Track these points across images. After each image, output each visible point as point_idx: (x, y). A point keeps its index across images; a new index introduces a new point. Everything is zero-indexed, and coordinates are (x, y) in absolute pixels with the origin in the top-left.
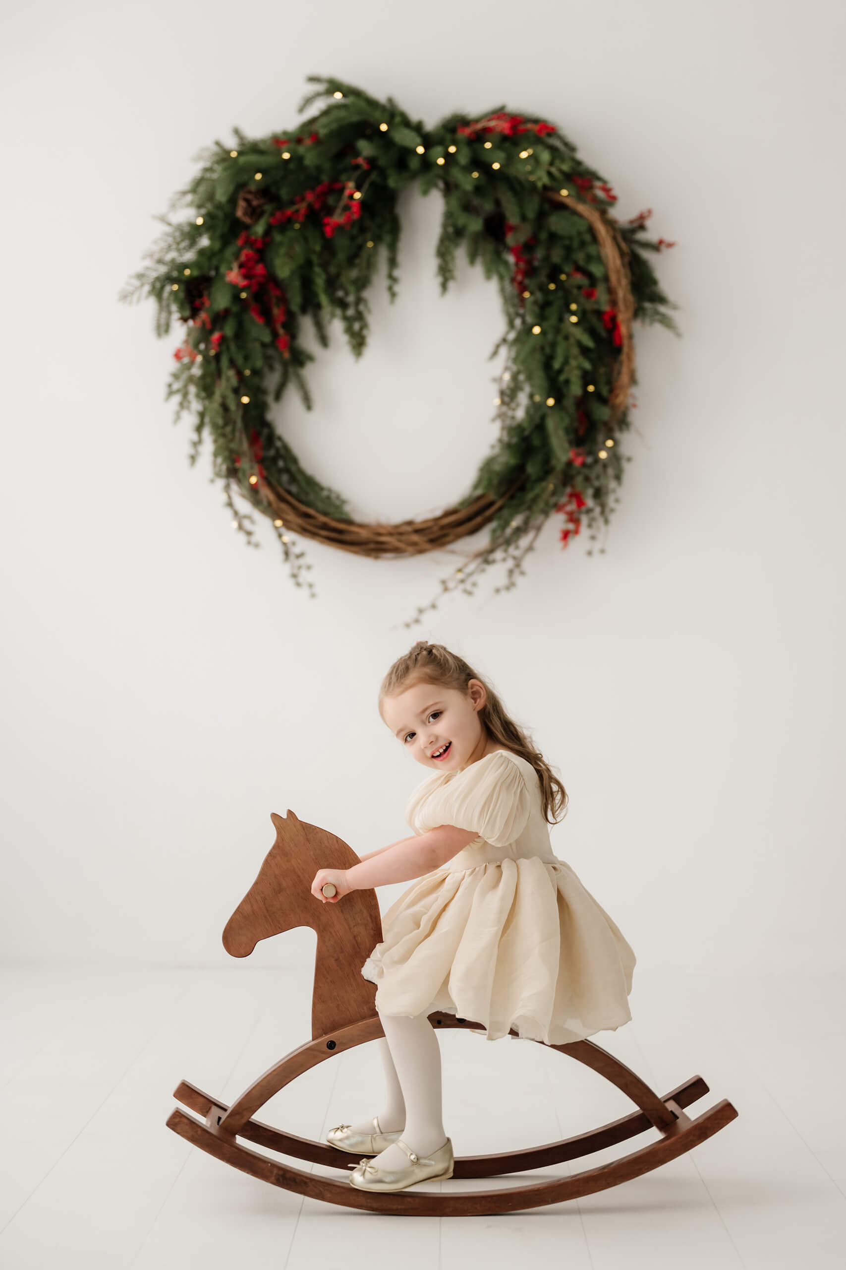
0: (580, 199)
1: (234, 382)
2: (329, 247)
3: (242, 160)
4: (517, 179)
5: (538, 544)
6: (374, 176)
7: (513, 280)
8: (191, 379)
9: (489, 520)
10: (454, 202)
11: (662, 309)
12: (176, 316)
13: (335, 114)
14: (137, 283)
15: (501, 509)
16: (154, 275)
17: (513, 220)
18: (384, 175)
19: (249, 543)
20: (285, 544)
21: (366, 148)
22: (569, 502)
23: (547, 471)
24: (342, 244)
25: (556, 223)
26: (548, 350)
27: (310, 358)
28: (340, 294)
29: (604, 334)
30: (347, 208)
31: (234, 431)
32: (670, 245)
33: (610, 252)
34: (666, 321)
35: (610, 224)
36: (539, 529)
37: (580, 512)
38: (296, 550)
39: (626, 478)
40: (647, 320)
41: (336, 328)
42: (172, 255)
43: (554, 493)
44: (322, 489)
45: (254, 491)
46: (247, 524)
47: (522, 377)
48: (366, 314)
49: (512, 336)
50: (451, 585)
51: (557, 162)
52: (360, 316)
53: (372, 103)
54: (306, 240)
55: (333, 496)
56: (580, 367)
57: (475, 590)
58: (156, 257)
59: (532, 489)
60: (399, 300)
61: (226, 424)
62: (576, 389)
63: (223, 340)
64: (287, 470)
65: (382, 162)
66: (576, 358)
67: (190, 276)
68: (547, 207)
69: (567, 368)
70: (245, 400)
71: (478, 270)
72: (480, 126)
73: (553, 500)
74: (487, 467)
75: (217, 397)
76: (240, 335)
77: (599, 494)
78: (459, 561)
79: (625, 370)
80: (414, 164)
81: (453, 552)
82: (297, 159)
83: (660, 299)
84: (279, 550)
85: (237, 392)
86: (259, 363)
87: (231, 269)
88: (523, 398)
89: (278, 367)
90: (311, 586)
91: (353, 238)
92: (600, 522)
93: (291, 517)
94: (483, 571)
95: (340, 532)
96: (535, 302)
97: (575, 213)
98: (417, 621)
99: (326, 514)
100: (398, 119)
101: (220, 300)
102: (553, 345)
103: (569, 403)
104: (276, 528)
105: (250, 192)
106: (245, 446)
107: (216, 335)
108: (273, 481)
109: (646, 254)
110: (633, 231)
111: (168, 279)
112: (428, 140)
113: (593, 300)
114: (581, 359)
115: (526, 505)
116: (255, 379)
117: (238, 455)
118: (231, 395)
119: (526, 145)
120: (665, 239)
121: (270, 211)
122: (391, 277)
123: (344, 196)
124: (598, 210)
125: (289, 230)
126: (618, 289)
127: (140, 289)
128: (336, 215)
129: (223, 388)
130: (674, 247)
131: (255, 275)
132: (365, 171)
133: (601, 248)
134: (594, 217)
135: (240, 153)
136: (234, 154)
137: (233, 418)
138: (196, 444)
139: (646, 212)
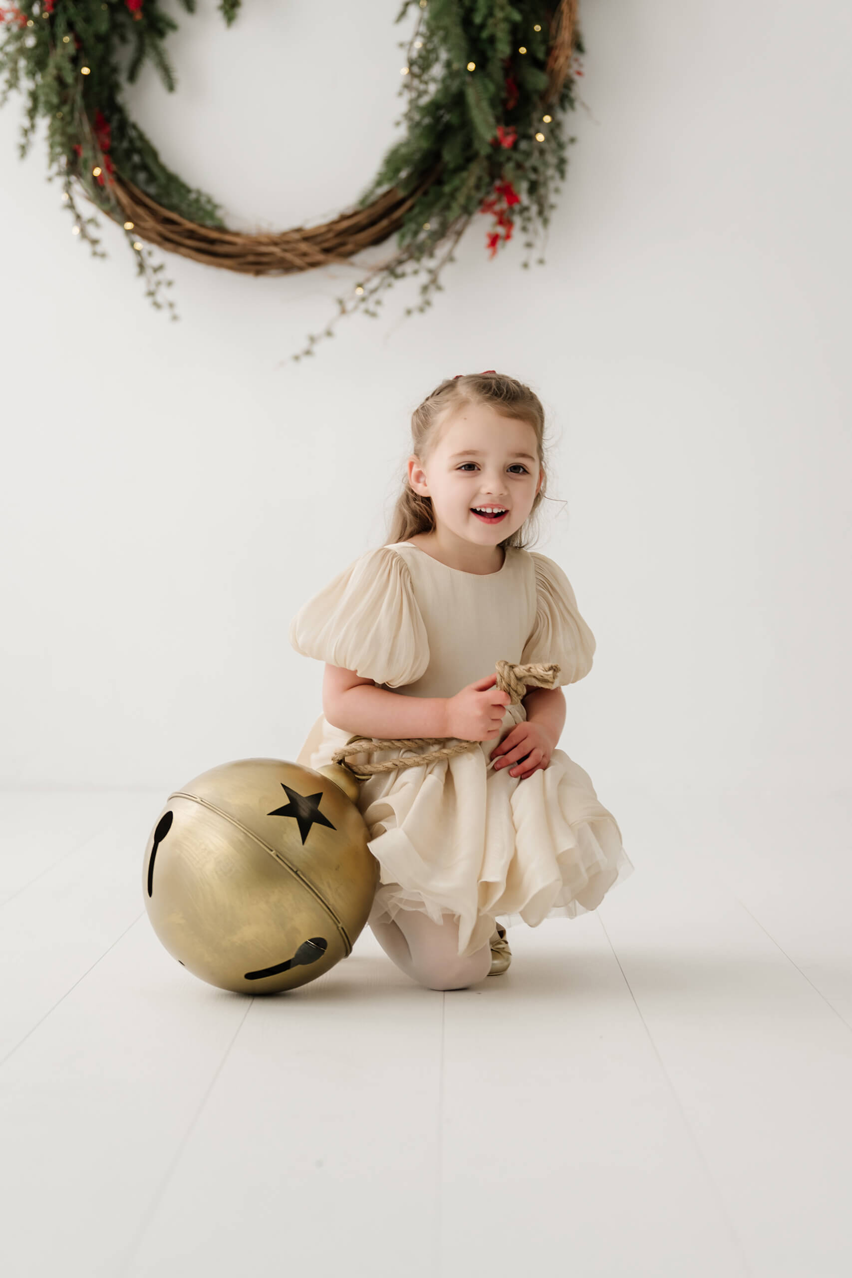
1: (72, 50)
5: (458, 252)
8: (22, 51)
9: (397, 224)
15: (411, 209)
19: (95, 254)
20: (138, 253)
22: (499, 200)
23: (468, 157)
27: (173, 27)
31: (72, 112)
36: (459, 234)
37: (512, 211)
38: (153, 262)
39: (571, 169)
43: (478, 188)
44: (189, 191)
45: (97, 183)
46: (92, 231)
47: (436, 40)
50: (350, 305)
55: (203, 200)
56: (507, 19)
57: (380, 310)
59: (450, 180)
61: (63, 101)
62: (503, 49)
64: (144, 167)
66: (502, 8)
69: (491, 21)
70: (86, 71)
73: (479, 195)
75: (51, 70)
77: (533, 188)
78: (359, 275)
79: (565, 22)
81: (352, 264)
84: (130, 260)
85: (74, 60)
86: (103, 26)
88: (437, 68)
89: (132, 37)
90: (171, 306)
92: (537, 223)
93: (150, 223)
94: (390, 286)
95: (212, 242)
98: (308, 353)
99: (191, 220)
103: (495, 67)
104: (128, 232)
106: (87, 129)
108: (125, 177)
114: (509, 9)
115: (443, 201)
116: (100, 47)
117: (79, 143)
118: (68, 66)
129: (58, 58)
137: (71, 95)
138: (27, 131)
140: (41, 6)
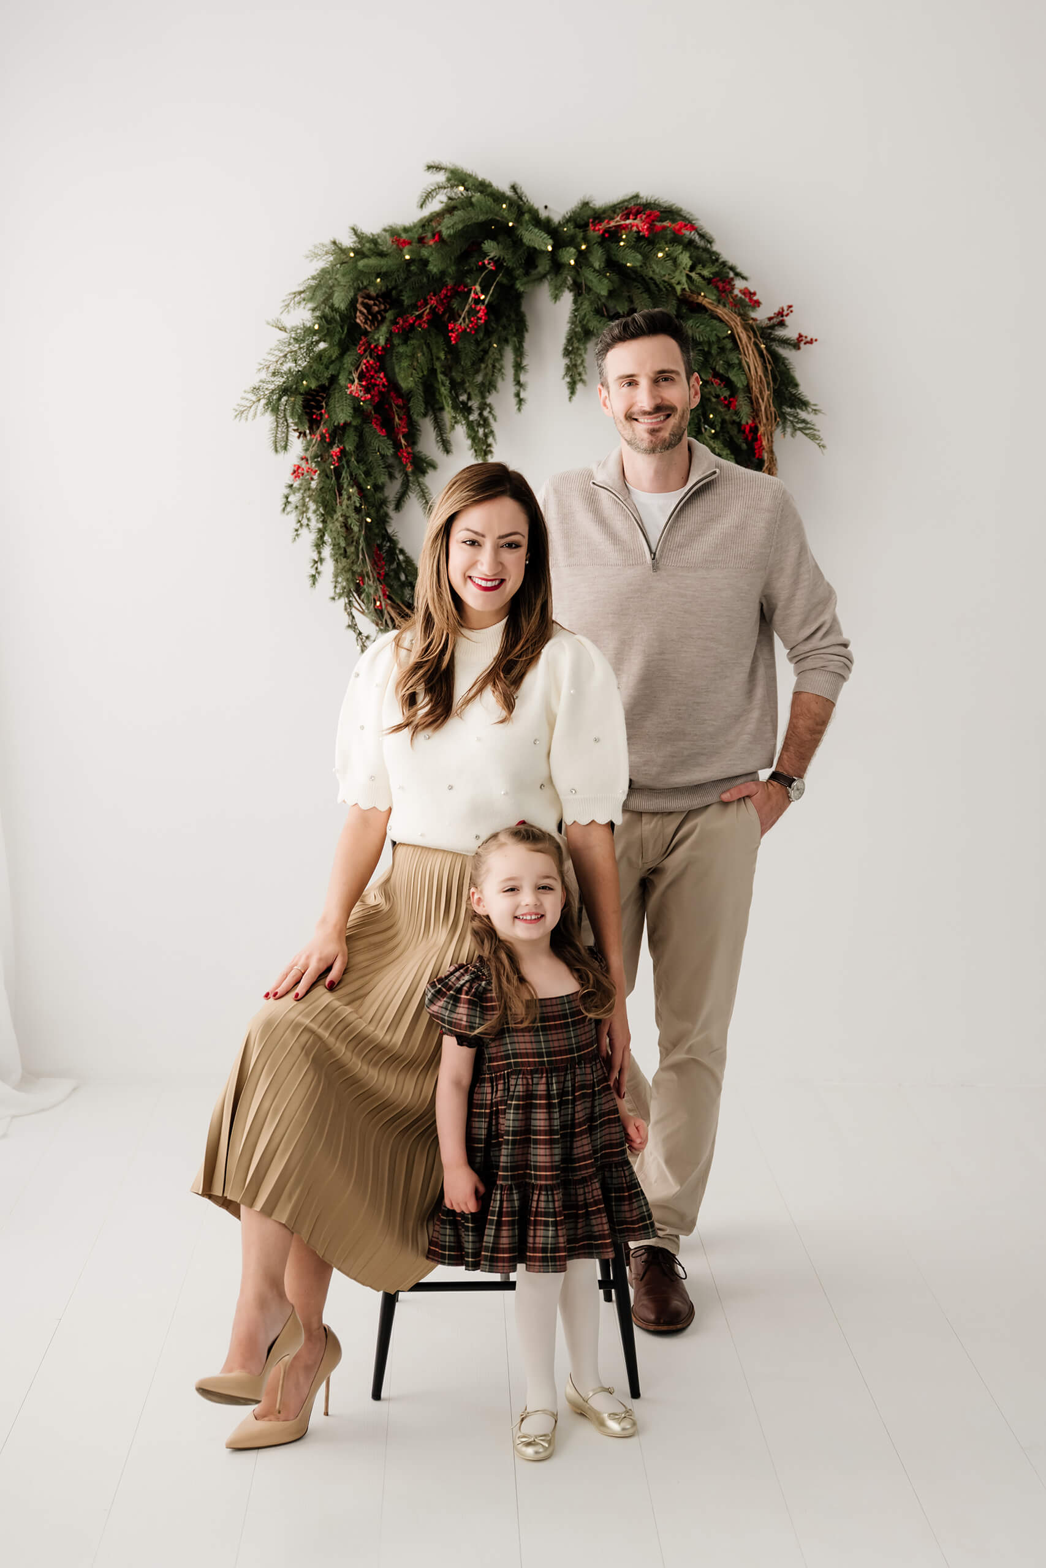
0: (719, 300)
1: (356, 499)
2: (454, 352)
3: (361, 261)
4: (651, 279)
6: (500, 278)
8: (309, 494)
10: (586, 306)
11: (803, 415)
12: (294, 431)
14: (254, 398)
16: (272, 387)
18: (511, 277)
21: (492, 249)
24: (468, 350)
25: (694, 327)
27: (433, 466)
28: (463, 398)
29: (744, 446)
30: (472, 312)
31: (356, 552)
32: (810, 342)
34: (808, 431)
35: (751, 326)
40: (789, 430)
41: (460, 435)
42: (289, 365)
48: (491, 420)
51: (700, 266)
52: (485, 423)
53: (498, 197)
54: (428, 346)
58: (271, 369)
60: (524, 407)
61: (348, 545)
63: (343, 454)
65: (509, 263)
67: (308, 386)
68: (685, 307)
70: (369, 520)
72: (613, 224)
75: (338, 516)
76: (361, 446)
80: (544, 265)
82: (420, 261)
83: (801, 403)
85: (358, 510)
86: (380, 476)
87: (353, 382)
89: (399, 476)
91: (478, 343)
97: (714, 316)
100: (527, 217)
105: (369, 297)
106: (368, 566)
107: (336, 449)
109: (784, 352)
110: (772, 327)
111: (285, 391)
112: (556, 236)
113: (732, 410)
116: (376, 493)
117: (362, 578)
118: (353, 515)
119: (663, 244)
120: (804, 334)
121: (392, 318)
122: (518, 383)
123: (470, 299)
124: (740, 315)
125: (412, 338)
126: (760, 400)
127: (256, 404)
128: (461, 320)
129: (344, 507)
130: (815, 343)
131: (375, 385)
132: (491, 270)
133: (742, 357)
134: (736, 322)
135: (357, 252)
136: (352, 255)
137: (355, 538)
138: (316, 562)
139: (785, 309)
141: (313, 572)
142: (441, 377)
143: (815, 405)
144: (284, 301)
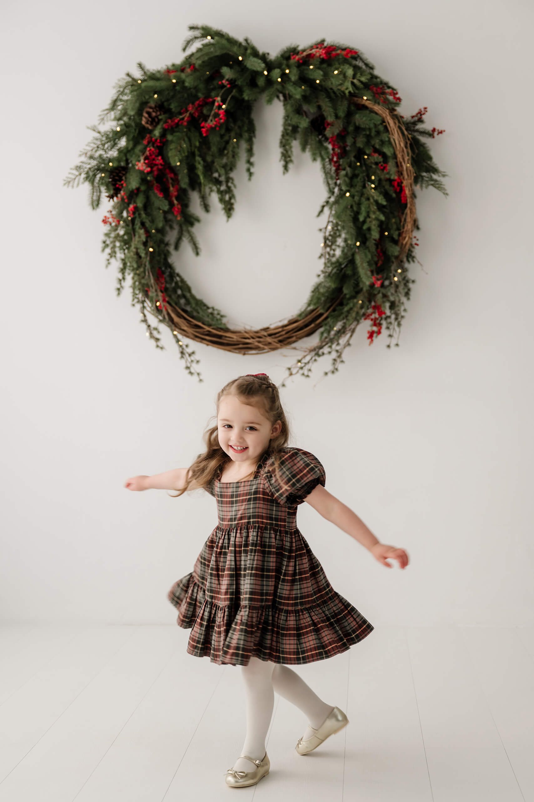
0: (376, 102)
1: (143, 238)
2: (205, 143)
3: (143, 85)
4: (331, 89)
5: (353, 341)
6: (234, 92)
7: (331, 160)
8: (117, 237)
9: (319, 326)
10: (290, 108)
11: (435, 177)
12: (104, 194)
13: (206, 50)
14: (77, 173)
15: (326, 318)
16: (89, 166)
17: (330, 119)
18: (241, 91)
19: (158, 346)
21: (227, 73)
22: (374, 313)
23: (357, 292)
24: (214, 140)
25: (360, 119)
26: (355, 208)
27: (198, 220)
28: (216, 175)
29: (394, 195)
30: (216, 115)
31: (144, 272)
32: (441, 132)
33: (396, 137)
34: (438, 185)
35: (397, 118)
36: (353, 331)
37: (381, 319)
38: (189, 350)
39: (412, 295)
40: (424, 185)
41: (214, 198)
42: (101, 152)
43: (362, 307)
44: (208, 308)
45: (159, 311)
46: (155, 333)
47: (339, 228)
48: (233, 188)
49: (332, 199)
50: (294, 371)
51: (358, 75)
52: (229, 190)
53: (232, 41)
54: (190, 140)
55: (216, 312)
56: (377, 219)
57: (310, 374)
58: (88, 155)
59: (347, 304)
60: (253, 178)
61: (139, 267)
62: (376, 234)
63: (136, 209)
64: (184, 296)
65: (239, 83)
66: (374, 213)
67: (112, 166)
68: (353, 108)
69: (368, 220)
70: (151, 250)
71: (308, 155)
72: (305, 54)
73: (362, 312)
74: (316, 289)
75: (133, 249)
76: (147, 206)
77: (393, 306)
78: (299, 355)
79: (408, 220)
80: (261, 82)
81: (295, 348)
82: (181, 82)
83: (434, 170)
84: (177, 350)
85: (145, 244)
86: (160, 224)
87: (139, 161)
88: (340, 242)
89: (176, 227)
90: (198, 374)
91: (222, 136)
92: (395, 325)
93: (186, 328)
94: (316, 360)
95: (220, 337)
96: (346, 175)
97: (372, 111)
99: (209, 325)
100: (249, 51)
101: (133, 182)
102: (359, 204)
103: (371, 244)
104: (175, 336)
105: (150, 107)
106: (152, 281)
107: (131, 206)
108: (173, 303)
109: (423, 139)
110: (414, 123)
111: (99, 169)
112: (270, 66)
113: (385, 171)
114: (378, 213)
115: (344, 315)
116: (159, 236)
117: (149, 287)
118: (142, 247)
119: (337, 66)
120: (437, 128)
121: (164, 119)
122: (249, 162)
123: (215, 107)
124: (388, 109)
125: (177, 132)
126: (403, 163)
127: (79, 177)
128: (209, 121)
129: (136, 243)
130: (444, 133)
131: (156, 165)
132: (228, 89)
133: (390, 136)
134: (385, 114)
135: (143, 81)
136: (139, 82)
137: (144, 263)
138: (120, 280)
139: (423, 110)
140: (128, 212)
141: (119, 286)
142: (198, 158)
143: (444, 172)
144: (100, 116)
